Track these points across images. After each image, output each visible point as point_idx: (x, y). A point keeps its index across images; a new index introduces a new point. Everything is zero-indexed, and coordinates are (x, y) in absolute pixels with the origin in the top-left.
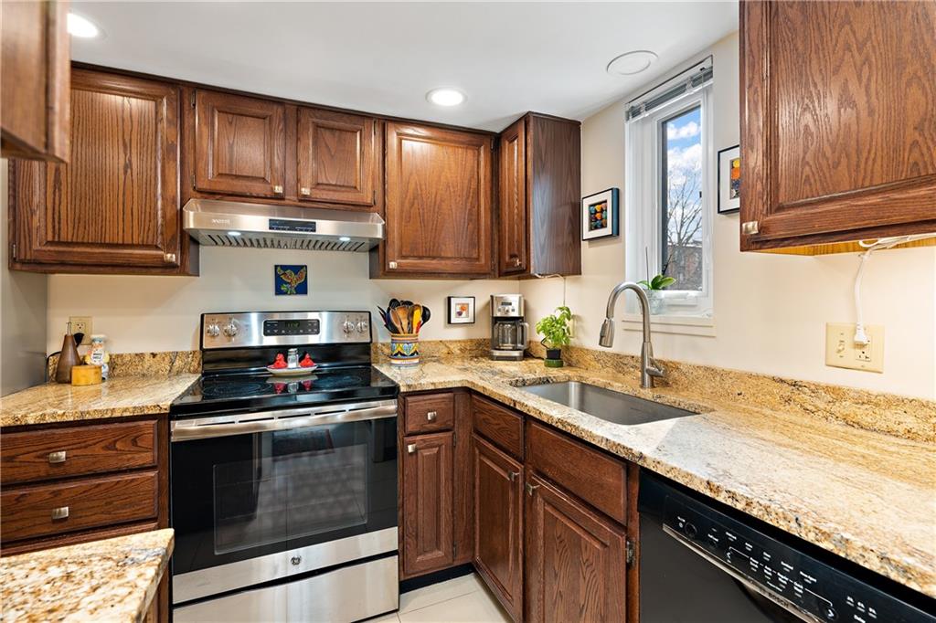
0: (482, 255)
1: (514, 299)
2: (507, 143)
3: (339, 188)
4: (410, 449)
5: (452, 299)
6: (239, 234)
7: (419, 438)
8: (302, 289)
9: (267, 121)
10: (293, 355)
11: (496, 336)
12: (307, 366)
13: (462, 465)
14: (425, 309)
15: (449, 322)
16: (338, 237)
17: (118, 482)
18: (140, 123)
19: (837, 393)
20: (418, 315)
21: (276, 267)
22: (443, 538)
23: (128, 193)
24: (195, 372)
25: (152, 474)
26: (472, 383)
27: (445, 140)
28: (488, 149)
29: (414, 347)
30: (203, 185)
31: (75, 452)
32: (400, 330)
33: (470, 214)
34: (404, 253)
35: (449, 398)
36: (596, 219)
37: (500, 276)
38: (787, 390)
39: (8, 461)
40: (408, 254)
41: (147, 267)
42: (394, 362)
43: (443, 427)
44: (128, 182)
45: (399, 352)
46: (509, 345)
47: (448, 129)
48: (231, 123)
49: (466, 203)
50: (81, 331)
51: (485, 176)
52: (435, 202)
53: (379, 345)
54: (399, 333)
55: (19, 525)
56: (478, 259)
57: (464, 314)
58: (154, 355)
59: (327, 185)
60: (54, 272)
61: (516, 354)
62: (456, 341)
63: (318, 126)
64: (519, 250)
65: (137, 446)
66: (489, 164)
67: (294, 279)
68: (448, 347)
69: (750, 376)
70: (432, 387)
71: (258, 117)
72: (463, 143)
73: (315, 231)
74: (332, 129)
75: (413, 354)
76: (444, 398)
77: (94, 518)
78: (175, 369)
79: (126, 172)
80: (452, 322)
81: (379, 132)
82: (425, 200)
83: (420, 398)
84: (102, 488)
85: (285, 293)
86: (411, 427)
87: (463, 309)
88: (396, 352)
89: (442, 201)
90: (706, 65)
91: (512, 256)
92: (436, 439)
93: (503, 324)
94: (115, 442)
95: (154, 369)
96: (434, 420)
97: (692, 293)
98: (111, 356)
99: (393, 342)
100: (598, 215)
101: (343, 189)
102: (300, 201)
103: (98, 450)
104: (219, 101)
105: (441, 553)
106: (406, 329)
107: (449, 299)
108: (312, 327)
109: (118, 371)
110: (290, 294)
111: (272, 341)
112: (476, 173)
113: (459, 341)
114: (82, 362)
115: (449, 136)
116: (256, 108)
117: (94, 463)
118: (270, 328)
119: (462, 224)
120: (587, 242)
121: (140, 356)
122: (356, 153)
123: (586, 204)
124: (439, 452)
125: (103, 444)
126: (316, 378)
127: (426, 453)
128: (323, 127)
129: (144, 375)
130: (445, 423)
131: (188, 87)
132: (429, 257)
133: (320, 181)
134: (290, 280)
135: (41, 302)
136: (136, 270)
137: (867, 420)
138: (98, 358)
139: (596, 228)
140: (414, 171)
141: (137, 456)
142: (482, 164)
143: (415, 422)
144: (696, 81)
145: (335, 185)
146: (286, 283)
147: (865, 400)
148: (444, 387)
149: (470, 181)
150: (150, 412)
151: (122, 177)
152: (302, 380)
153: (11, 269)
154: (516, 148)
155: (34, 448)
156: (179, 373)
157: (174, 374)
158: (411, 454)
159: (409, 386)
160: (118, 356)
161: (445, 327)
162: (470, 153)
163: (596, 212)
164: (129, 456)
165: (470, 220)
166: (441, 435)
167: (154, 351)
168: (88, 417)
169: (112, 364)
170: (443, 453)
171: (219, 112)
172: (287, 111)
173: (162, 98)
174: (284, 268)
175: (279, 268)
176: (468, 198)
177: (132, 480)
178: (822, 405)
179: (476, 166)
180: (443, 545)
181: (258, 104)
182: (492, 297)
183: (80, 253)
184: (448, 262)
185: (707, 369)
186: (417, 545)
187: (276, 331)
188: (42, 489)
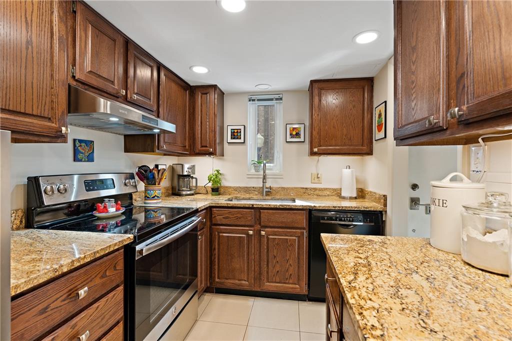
2: (200, 93)
5: (159, 166)
8: (90, 159)
9: (115, 42)
11: (180, 184)
12: (120, 210)
19: (315, 189)
21: (75, 140)
25: (122, 287)
36: (234, 135)
38: (304, 190)
39: (43, 313)
44: (30, 57)
47: (178, 78)
48: (97, 36)
56: (186, 146)
59: (140, 95)
64: (210, 144)
65: (116, 270)
67: (86, 150)
69: (295, 188)
70: (204, 208)
73: (157, 125)
74: (142, 61)
79: (27, 48)
85: (81, 161)
90: (281, 96)
91: (204, 146)
92: (203, 232)
94: (106, 270)
97: (272, 165)
100: (236, 134)
107: (156, 165)
110: (84, 161)
123: (229, 128)
125: (100, 275)
128: (139, 58)
132: (173, 143)
137: (321, 194)
139: (234, 138)
142: (188, 99)
144: (277, 99)
145: (143, 96)
147: (320, 190)
155: (62, 293)
163: (235, 132)
166: (204, 230)
170: (204, 238)
171: (92, 25)
175: (77, 142)
177: (114, 296)
178: (312, 192)
185: (282, 188)
187: (91, 188)
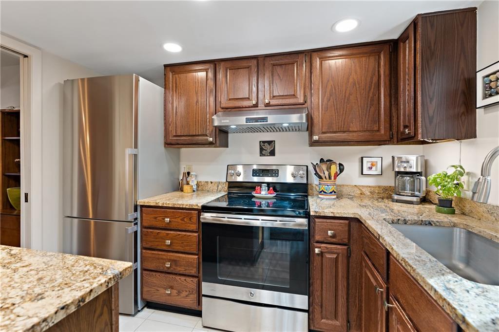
0: (382, 128)
1: (413, 159)
2: (402, 44)
3: (285, 97)
4: (317, 251)
5: (364, 158)
6: (235, 127)
7: (323, 245)
8: (272, 153)
9: (250, 68)
10: (264, 187)
11: (397, 185)
12: (271, 194)
13: (355, 270)
14: (340, 165)
15: (362, 174)
16: (282, 124)
17: (185, 235)
18: (201, 82)
20: (334, 169)
21: (260, 142)
22: (340, 314)
23: (197, 113)
24: (226, 192)
25: (196, 234)
26: (360, 216)
27: (352, 54)
28: (388, 52)
29: (331, 188)
30: (223, 105)
31: (173, 220)
32: (324, 178)
33: (372, 100)
34: (324, 131)
35: (345, 224)
36: (491, 88)
37: (397, 142)
40: (326, 131)
41: (203, 144)
42: (320, 196)
43: (340, 242)
44: (197, 108)
45: (322, 191)
46: (408, 192)
47: (355, 46)
48: (234, 74)
49: (369, 93)
50: (189, 171)
51: (384, 72)
52: (345, 96)
53: (314, 185)
54: (322, 179)
55: (157, 243)
56: (379, 130)
57: (374, 168)
58: (212, 183)
59: (278, 96)
60: (182, 148)
61: (414, 199)
62: (367, 186)
63: (274, 65)
64: (409, 122)
65: (191, 221)
66: (388, 63)
67: (268, 148)
68: (361, 190)
70: (332, 215)
71: (245, 68)
72: (366, 53)
73: (267, 121)
74: (281, 65)
75: (331, 193)
76: (341, 223)
77: (178, 247)
78: (219, 189)
79: (196, 104)
80: (364, 173)
81: (308, 59)
82: (338, 96)
83: (325, 220)
84: (180, 236)
85: (265, 155)
86: (317, 238)
87: (372, 165)
88: (321, 190)
89: (350, 94)
91: (405, 127)
92: (336, 249)
93: (403, 177)
94: (184, 218)
95: (211, 189)
96: (333, 236)
98: (197, 182)
99: (320, 184)
100: (492, 84)
101: (287, 97)
102: (265, 106)
103: (179, 220)
104: (229, 64)
105: (338, 323)
106: (327, 177)
107: (362, 158)
108: (275, 173)
109: (200, 188)
110: (267, 156)
111: (256, 179)
112: (377, 72)
113: (370, 187)
114: (188, 184)
115: (355, 51)
116: (245, 63)
117: (178, 225)
118: (256, 173)
119: (365, 108)
120: (482, 110)
121: (207, 182)
122: (294, 75)
123: (480, 77)
124: (337, 258)
125: (180, 218)
126: (275, 200)
127: (328, 256)
128: (276, 65)
129: (208, 191)
130: (341, 240)
131: (218, 61)
132: (341, 132)
133: (275, 95)
134: (267, 148)
135: (178, 159)
136: (200, 145)
138: (193, 182)
139: (491, 95)
140: (330, 78)
141: (191, 225)
142: (382, 63)
143: (320, 235)
145: (283, 96)
146: (266, 150)
148: (340, 216)
149: (372, 78)
150: (195, 208)
151: (195, 107)
152: (269, 201)
153: (165, 147)
154: (407, 45)
155: (161, 215)
156: (220, 191)
157: (218, 191)
158: (318, 254)
159: (316, 212)
160: (200, 182)
161: (359, 177)
162: (372, 59)
163: (491, 81)
164: (189, 225)
165: (372, 105)
166: (339, 247)
167: (211, 181)
168: (175, 206)
169: (198, 185)
170: (340, 259)
171: (229, 69)
172: (259, 61)
173: (208, 69)
174: (264, 142)
176: (370, 90)
177: (190, 235)
179: (377, 66)
180: (340, 318)
181: (246, 61)
182: (393, 158)
183: (182, 139)
184: (354, 134)
186: (322, 312)
187: (258, 174)
188: (164, 232)
